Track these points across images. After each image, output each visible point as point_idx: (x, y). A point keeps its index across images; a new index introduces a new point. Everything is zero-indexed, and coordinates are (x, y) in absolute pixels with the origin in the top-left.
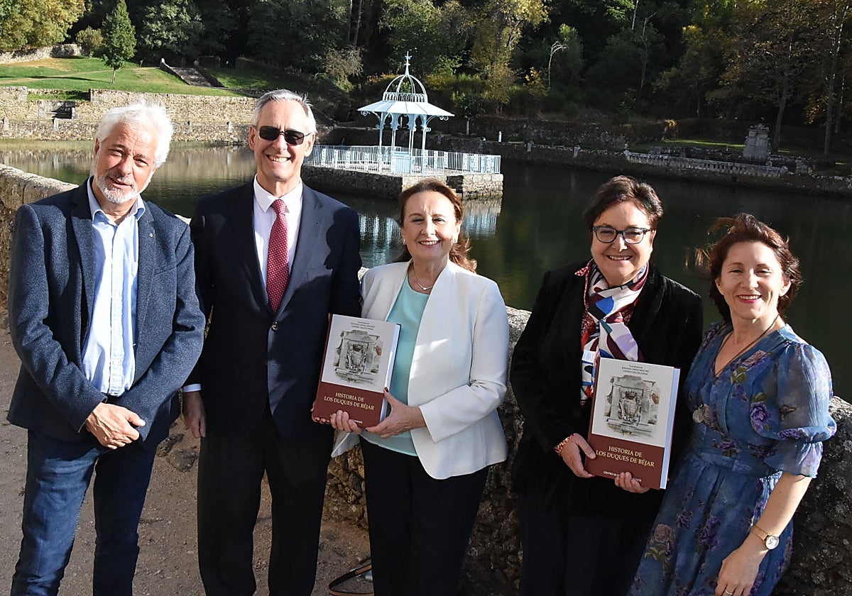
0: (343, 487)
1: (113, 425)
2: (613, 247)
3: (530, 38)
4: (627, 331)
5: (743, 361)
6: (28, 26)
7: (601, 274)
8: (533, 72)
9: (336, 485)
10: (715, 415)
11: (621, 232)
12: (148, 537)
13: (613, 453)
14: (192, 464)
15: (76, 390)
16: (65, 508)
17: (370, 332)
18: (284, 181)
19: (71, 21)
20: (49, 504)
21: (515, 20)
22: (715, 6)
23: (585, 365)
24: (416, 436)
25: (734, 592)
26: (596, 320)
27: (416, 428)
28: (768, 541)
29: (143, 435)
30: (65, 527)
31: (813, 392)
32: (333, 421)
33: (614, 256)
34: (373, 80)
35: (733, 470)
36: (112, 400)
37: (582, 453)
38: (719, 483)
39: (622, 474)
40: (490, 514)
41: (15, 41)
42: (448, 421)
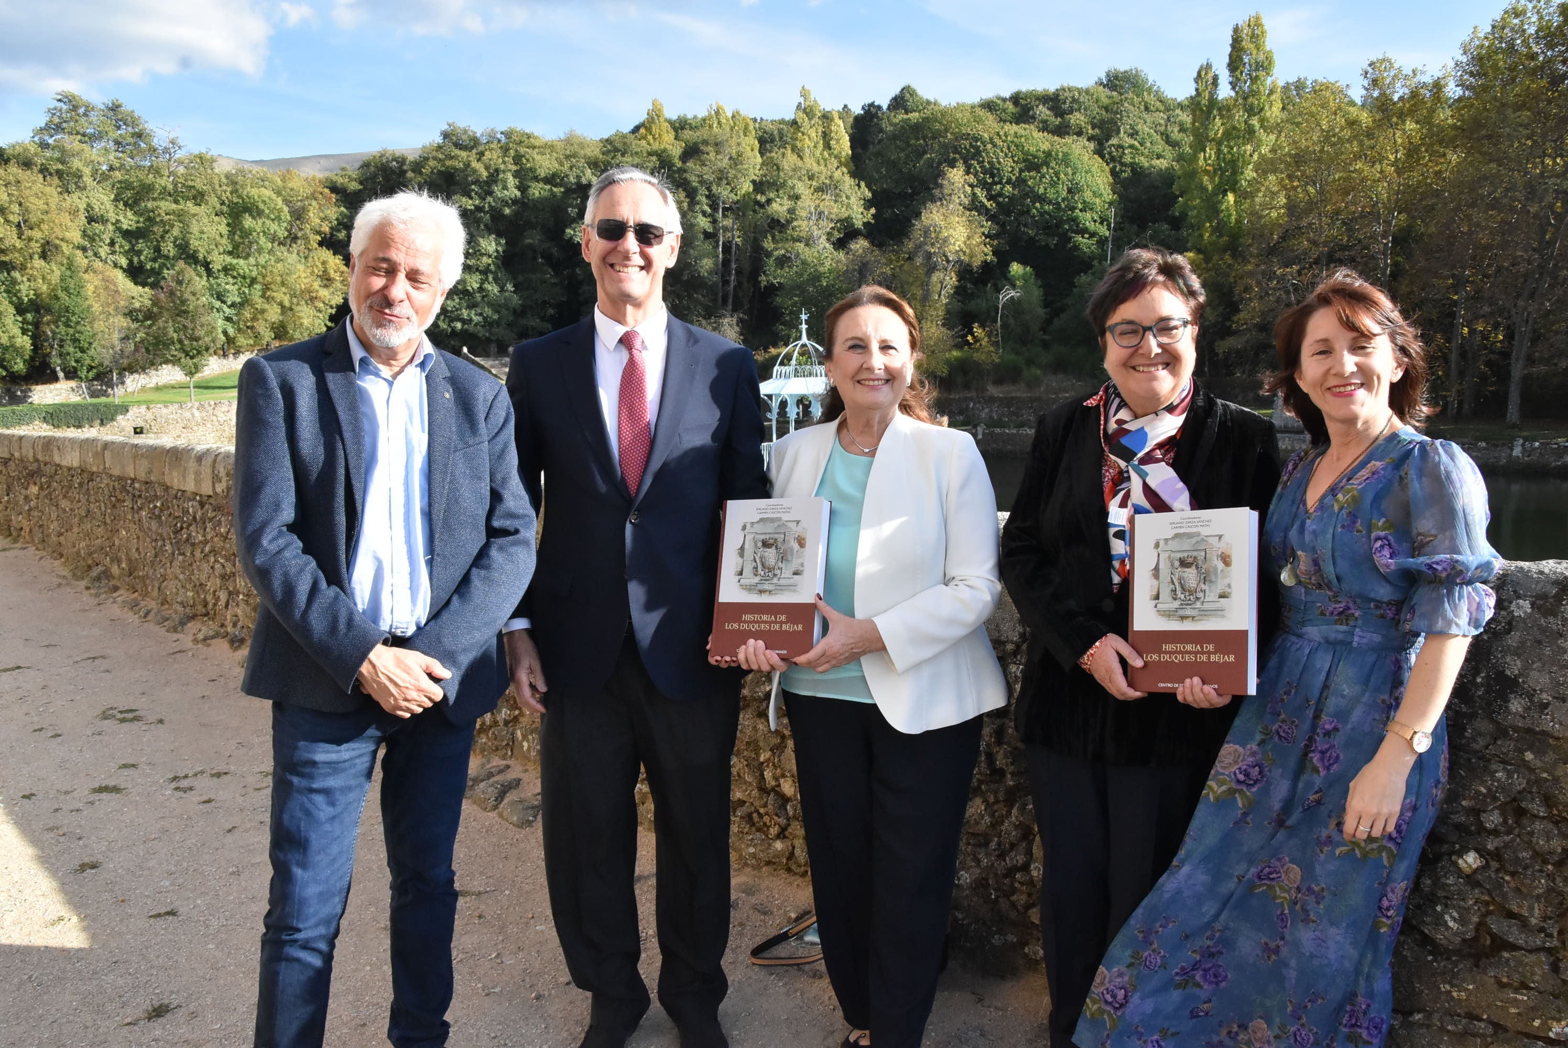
0: (761, 816)
1: (401, 677)
2: (1140, 351)
3: (969, 285)
4: (1170, 473)
5: (1349, 480)
6: (274, 314)
7: (1122, 400)
8: (978, 331)
9: (750, 816)
10: (1316, 563)
11: (1150, 329)
12: (476, 914)
13: (1171, 654)
14: (535, 817)
15: (342, 626)
16: (333, 818)
17: (785, 517)
18: (637, 304)
19: (333, 303)
20: (308, 813)
21: (948, 261)
22: (1218, 223)
23: (1112, 531)
24: (869, 668)
25: (1372, 827)
26: (1123, 464)
27: (870, 652)
28: (1415, 741)
29: (449, 694)
30: (335, 849)
31: (1459, 507)
32: (741, 657)
33: (1144, 365)
34: (760, 357)
35: (1355, 644)
36: (397, 641)
37: (1123, 662)
38: (1334, 667)
39: (1188, 681)
40: (982, 817)
41: (257, 336)
42: (918, 638)
